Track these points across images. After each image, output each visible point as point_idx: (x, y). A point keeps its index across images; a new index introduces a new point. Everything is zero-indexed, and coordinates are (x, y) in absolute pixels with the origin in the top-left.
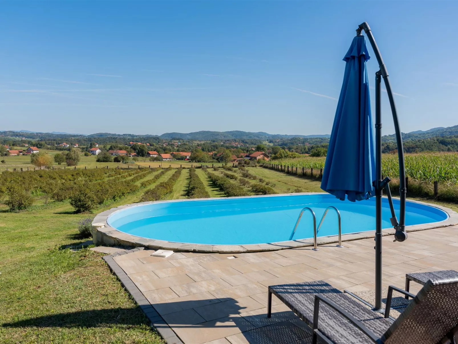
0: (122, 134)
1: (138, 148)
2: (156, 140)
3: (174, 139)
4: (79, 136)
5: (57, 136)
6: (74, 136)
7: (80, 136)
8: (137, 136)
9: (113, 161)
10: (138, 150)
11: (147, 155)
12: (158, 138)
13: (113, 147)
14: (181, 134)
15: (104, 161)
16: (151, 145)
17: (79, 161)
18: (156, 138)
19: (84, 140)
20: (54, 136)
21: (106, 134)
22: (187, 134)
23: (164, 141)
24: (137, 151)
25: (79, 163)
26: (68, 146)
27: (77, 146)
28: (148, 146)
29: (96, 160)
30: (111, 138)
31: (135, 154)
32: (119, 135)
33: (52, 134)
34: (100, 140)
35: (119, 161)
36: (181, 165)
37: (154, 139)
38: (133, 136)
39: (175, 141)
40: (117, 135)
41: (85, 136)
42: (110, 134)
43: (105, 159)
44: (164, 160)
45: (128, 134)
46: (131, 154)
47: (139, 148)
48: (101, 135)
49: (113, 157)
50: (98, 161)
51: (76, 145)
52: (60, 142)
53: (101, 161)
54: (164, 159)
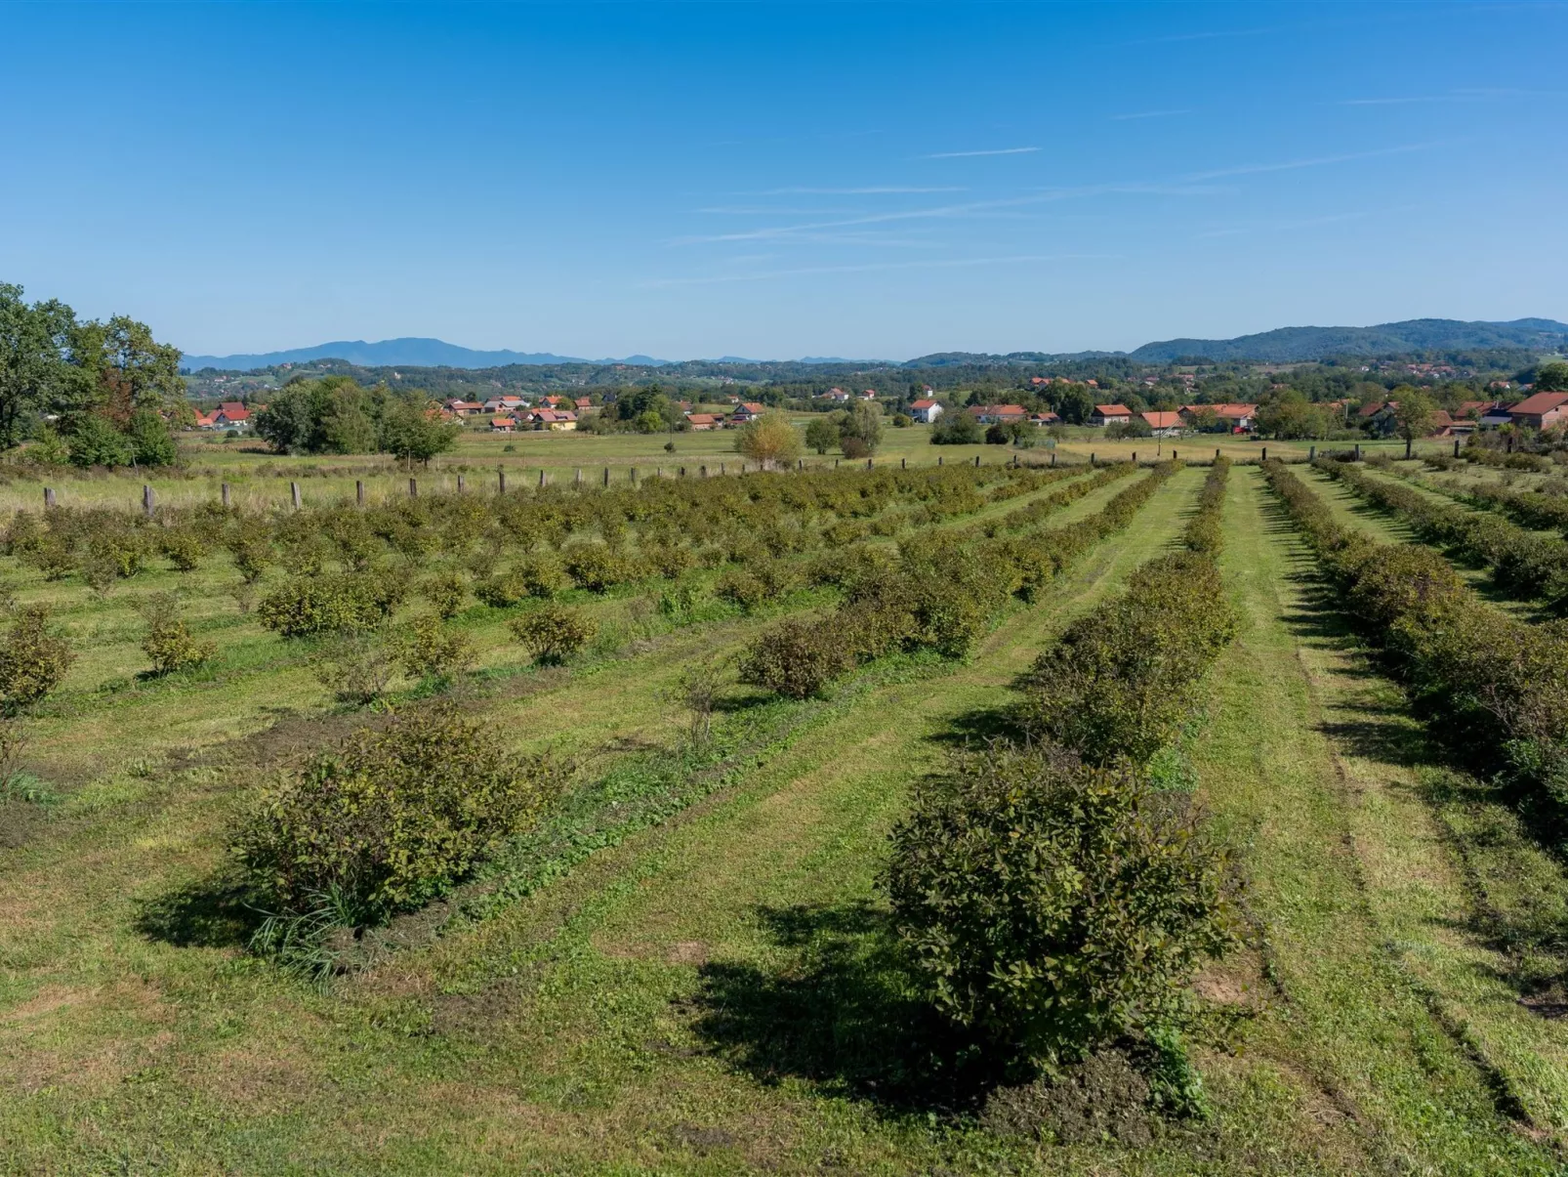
0: (1003, 353)
1: (1063, 396)
2: (1118, 367)
3: (1182, 361)
4: (878, 366)
5: (817, 367)
6: (863, 366)
7: (882, 364)
8: (1052, 358)
9: (984, 439)
10: (1063, 404)
11: (1094, 419)
12: (1124, 361)
13: (979, 395)
14: (1206, 341)
15: (954, 442)
16: (1101, 385)
17: (878, 443)
18: (1118, 360)
19: (893, 379)
20: (808, 369)
21: (956, 356)
22: (1229, 342)
23: (1147, 370)
24: (1059, 405)
25: (878, 447)
26: (846, 397)
27: (871, 396)
28: (1092, 387)
29: (929, 437)
30: (973, 367)
31: (1053, 415)
32: (996, 357)
33: (803, 365)
34: (939, 377)
35: (1003, 441)
36: (1218, 451)
37: (1111, 363)
38: (1039, 358)
39: (1185, 369)
40: (990, 358)
41: (894, 366)
42: (967, 356)
43: (958, 435)
44: (1155, 433)
45: (1023, 354)
46: (1038, 417)
47: (1067, 396)
48: (940, 360)
49: (983, 430)
50: (937, 440)
51: (868, 394)
52: (823, 387)
53: (946, 442)
54: (1157, 429)
